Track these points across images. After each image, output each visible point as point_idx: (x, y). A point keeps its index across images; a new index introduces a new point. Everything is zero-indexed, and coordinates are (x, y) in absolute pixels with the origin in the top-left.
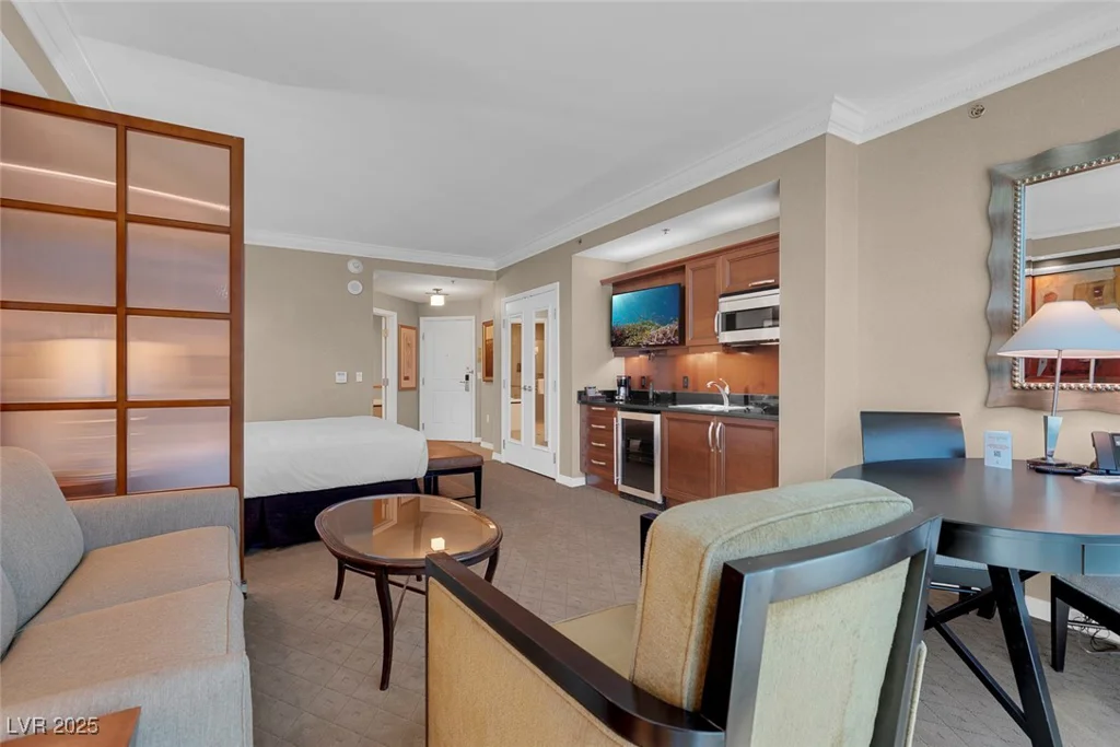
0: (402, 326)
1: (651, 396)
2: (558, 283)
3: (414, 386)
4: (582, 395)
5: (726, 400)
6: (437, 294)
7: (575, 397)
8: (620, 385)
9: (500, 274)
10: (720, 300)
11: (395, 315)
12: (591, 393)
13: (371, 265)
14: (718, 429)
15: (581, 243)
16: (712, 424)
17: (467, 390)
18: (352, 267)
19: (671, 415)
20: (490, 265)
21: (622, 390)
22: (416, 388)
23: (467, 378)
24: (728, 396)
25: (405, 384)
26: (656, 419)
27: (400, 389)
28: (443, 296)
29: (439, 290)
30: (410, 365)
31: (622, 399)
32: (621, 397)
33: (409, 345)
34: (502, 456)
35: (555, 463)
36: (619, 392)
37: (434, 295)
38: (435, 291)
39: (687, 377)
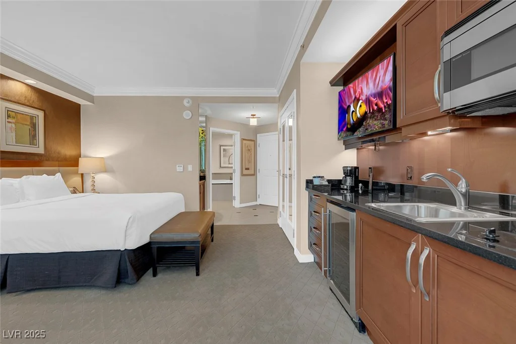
0: (243, 139)
2: (295, 89)
3: (253, 173)
4: (309, 182)
7: (304, 185)
8: (346, 175)
9: (279, 98)
10: (442, 44)
11: (238, 133)
13: (197, 101)
14: (423, 260)
15: (304, 47)
16: (413, 247)
18: (186, 103)
19: (364, 218)
20: (274, 92)
21: (349, 179)
22: (254, 174)
24: (464, 195)
25: (245, 172)
27: (243, 175)
28: (256, 119)
29: (255, 115)
30: (249, 162)
31: (346, 189)
32: (345, 187)
33: (249, 150)
34: (280, 222)
35: (294, 237)
36: (346, 181)
37: (251, 119)
38: (252, 117)
39: (411, 167)
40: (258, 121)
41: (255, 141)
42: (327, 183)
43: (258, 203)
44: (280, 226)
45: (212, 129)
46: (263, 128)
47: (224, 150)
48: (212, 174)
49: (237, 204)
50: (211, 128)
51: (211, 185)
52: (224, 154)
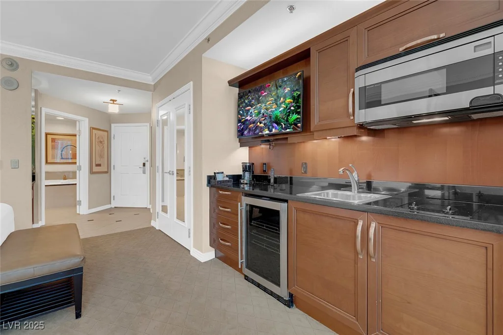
0: (94, 128)
1: (272, 181)
2: (191, 83)
3: (106, 170)
4: (211, 179)
5: (354, 186)
6: (113, 103)
7: (205, 181)
8: (245, 170)
9: (155, 87)
10: (356, 74)
11: (87, 120)
12: (220, 178)
14: (372, 231)
15: (209, 41)
16: (360, 223)
17: (144, 172)
19: (300, 205)
20: (149, 79)
21: (247, 174)
22: (108, 172)
23: (144, 165)
24: (357, 181)
25: (95, 169)
26: (281, 207)
27: (92, 172)
28: (118, 105)
29: (116, 101)
30: (101, 156)
31: (246, 184)
32: (245, 182)
33: (101, 142)
34: (156, 224)
35: (189, 237)
36: (244, 176)
37: (110, 104)
38: (112, 102)
39: (306, 163)
40: (120, 109)
41: (108, 132)
42: (227, 179)
43: (113, 205)
44: (157, 229)
45: (45, 111)
46: (125, 117)
47: (53, 140)
48: (46, 172)
49: (83, 209)
50: (43, 108)
51: (43, 188)
52: (52, 146)
